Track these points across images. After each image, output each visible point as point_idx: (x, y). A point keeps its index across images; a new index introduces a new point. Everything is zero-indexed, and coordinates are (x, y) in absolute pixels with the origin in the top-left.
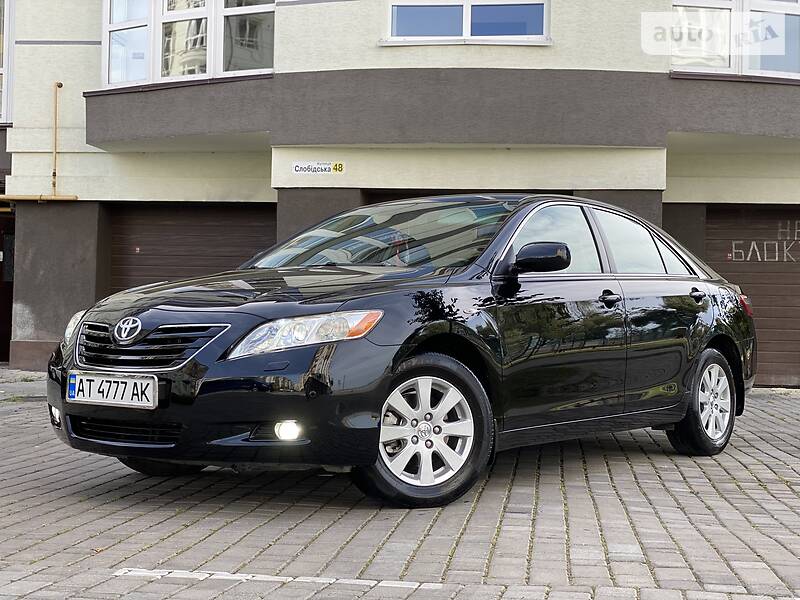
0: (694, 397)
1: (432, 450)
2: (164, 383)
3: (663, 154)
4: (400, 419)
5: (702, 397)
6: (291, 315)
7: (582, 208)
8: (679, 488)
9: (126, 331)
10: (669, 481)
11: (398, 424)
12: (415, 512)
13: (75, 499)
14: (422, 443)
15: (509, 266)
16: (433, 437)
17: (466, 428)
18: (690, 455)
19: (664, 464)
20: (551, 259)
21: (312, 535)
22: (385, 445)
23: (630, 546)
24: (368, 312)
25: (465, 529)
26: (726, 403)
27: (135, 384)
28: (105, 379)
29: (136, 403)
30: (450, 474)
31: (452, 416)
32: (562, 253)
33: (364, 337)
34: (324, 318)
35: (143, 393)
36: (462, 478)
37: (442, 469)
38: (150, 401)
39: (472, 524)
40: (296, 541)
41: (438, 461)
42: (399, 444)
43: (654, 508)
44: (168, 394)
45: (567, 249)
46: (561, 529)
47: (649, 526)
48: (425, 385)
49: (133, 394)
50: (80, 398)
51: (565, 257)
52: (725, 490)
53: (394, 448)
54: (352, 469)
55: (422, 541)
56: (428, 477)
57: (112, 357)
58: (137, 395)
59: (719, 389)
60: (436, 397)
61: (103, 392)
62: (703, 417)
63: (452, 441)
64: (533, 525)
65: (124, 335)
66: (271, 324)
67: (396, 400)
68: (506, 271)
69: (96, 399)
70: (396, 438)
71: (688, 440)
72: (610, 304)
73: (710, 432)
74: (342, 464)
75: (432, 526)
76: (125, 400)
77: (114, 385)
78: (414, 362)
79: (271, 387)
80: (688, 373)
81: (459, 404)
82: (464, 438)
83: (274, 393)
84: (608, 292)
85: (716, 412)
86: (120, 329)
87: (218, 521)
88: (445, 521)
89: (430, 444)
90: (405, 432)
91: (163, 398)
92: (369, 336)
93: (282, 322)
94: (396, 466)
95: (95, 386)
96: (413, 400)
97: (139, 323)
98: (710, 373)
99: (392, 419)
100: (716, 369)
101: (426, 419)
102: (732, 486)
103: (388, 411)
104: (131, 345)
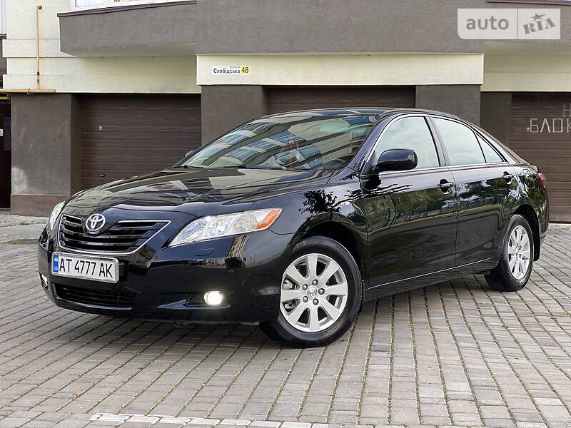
0: (504, 250)
1: (318, 306)
2: (123, 264)
3: (481, 58)
4: (295, 285)
5: (510, 250)
6: (214, 213)
7: (425, 117)
8: (494, 322)
9: (94, 223)
10: (487, 316)
11: (293, 288)
12: (307, 351)
13: (60, 342)
14: (310, 301)
15: (372, 167)
16: (319, 297)
17: (342, 289)
18: (501, 291)
19: (483, 299)
20: (403, 162)
21: (233, 377)
22: (284, 304)
23: (462, 384)
24: (271, 210)
25: (342, 368)
26: (527, 253)
27: (102, 265)
28: (80, 260)
29: (102, 278)
30: (331, 322)
31: (332, 281)
32: (411, 158)
33: (269, 228)
34: (239, 215)
35: (108, 271)
36: (339, 326)
37: (325, 319)
38: (113, 277)
39: (348, 364)
40: (222, 383)
41: (322, 314)
42: (294, 302)
43: (477, 343)
44: (127, 269)
45: (415, 154)
46: (410, 367)
47: (475, 363)
48: (312, 260)
49: (101, 272)
50: (61, 273)
51: (413, 159)
52: (528, 323)
53: (290, 305)
54: (261, 323)
55: (312, 381)
56: (315, 326)
57: (83, 242)
58: (103, 272)
59: (522, 243)
60: (321, 268)
61: (78, 269)
62: (511, 264)
63: (332, 299)
64: (392, 365)
65: (93, 227)
66: (200, 220)
67: (292, 271)
68: (370, 171)
69: (74, 274)
70: (293, 298)
71: (500, 281)
72: (445, 189)
73: (515, 275)
74: (253, 321)
75: (318, 365)
76: (96, 276)
77: (86, 265)
78: (304, 243)
79: (201, 263)
80: (501, 232)
81: (337, 272)
82: (341, 297)
83: (202, 266)
84: (443, 181)
85: (520, 260)
86: (90, 222)
87: (165, 362)
88: (328, 361)
89: (316, 302)
90: (298, 294)
91: (122, 275)
92: (273, 227)
93: (208, 219)
94: (292, 319)
95: (73, 264)
96: (303, 270)
97: (104, 218)
98: (516, 232)
99: (289, 285)
100: (520, 229)
101: (313, 284)
102: (532, 319)
103: (286, 279)
104: (99, 235)
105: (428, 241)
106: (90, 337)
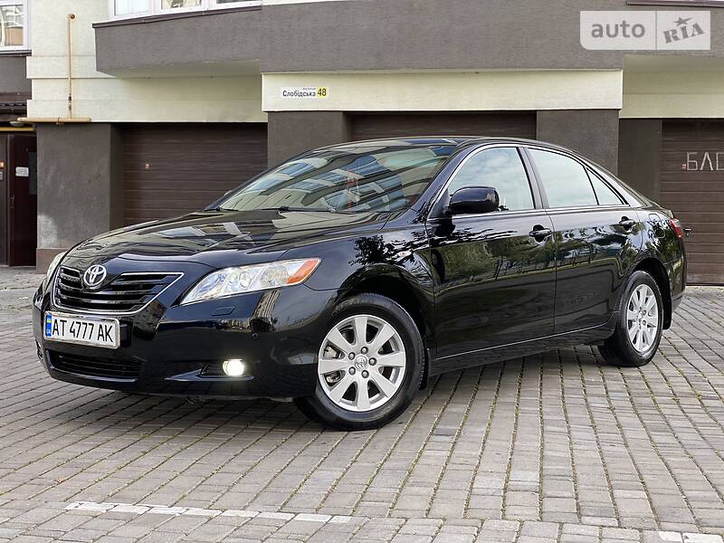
0: (623, 313)
1: (367, 380)
2: (125, 325)
3: (620, 75)
4: (339, 353)
5: (630, 315)
6: (237, 263)
7: (517, 148)
8: (598, 403)
9: (94, 276)
10: (593, 395)
11: (337, 358)
12: (352, 435)
13: (56, 422)
14: (358, 374)
15: (443, 209)
16: (369, 368)
17: (398, 359)
18: (619, 366)
19: (593, 376)
20: (483, 203)
21: (252, 462)
22: (326, 376)
23: (531, 473)
24: (307, 260)
25: (390, 455)
26: (654, 319)
27: (101, 326)
28: (76, 320)
29: (102, 343)
30: (385, 400)
31: (386, 349)
32: (490, 197)
33: (303, 283)
34: (267, 266)
35: (107, 334)
36: (394, 404)
37: (377, 395)
38: (113, 342)
39: (398, 449)
40: (237, 470)
41: (373, 389)
42: (339, 374)
43: (569, 427)
44: (130, 332)
45: (496, 193)
46: (474, 453)
47: (557, 449)
48: (360, 322)
49: (99, 335)
50: (55, 336)
51: (494, 200)
52: (641, 405)
53: (334, 378)
54: (294, 399)
55: (347, 469)
56: (364, 404)
57: (85, 300)
58: (102, 335)
59: (648, 307)
60: (372, 332)
61: (74, 332)
62: (631, 333)
63: (387, 372)
64: (452, 452)
65: (92, 280)
66: (219, 272)
67: (335, 336)
68: (440, 215)
69: (68, 337)
70: (336, 369)
71: (617, 353)
72: (540, 238)
73: (637, 347)
74: (285, 397)
75: (362, 451)
76: (95, 341)
77: (83, 326)
78: (351, 301)
79: (225, 326)
80: (617, 292)
81: (392, 338)
82: (398, 368)
83: (227, 331)
84: (538, 227)
85: (644, 328)
86: (88, 274)
87: (176, 446)
88: (374, 447)
89: (366, 374)
90: (343, 364)
91: (125, 338)
92: (309, 282)
93: (230, 270)
94: (335, 395)
95: (68, 326)
96: (350, 335)
97: (104, 270)
98: (638, 293)
99: (332, 353)
100: (644, 289)
101: (362, 352)
102: (648, 400)
103: (328, 345)
104: (97, 290)
105: (533, 301)
106: (93, 416)
